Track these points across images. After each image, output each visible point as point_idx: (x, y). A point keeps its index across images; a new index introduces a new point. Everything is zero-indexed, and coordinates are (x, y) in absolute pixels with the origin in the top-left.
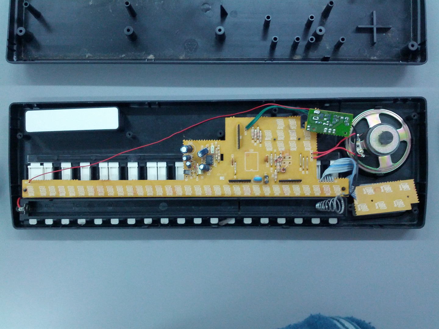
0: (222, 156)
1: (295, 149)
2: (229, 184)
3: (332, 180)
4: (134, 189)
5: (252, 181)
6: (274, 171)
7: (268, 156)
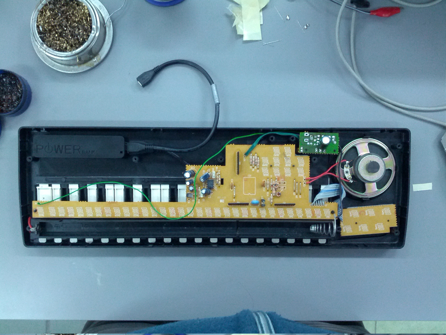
0: (222, 180)
1: (290, 175)
2: (228, 207)
3: (322, 204)
4: (140, 210)
5: (250, 204)
6: (270, 195)
7: (265, 181)
